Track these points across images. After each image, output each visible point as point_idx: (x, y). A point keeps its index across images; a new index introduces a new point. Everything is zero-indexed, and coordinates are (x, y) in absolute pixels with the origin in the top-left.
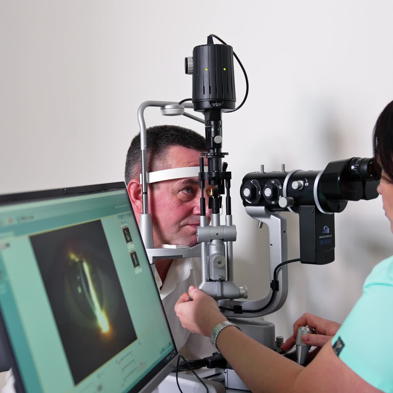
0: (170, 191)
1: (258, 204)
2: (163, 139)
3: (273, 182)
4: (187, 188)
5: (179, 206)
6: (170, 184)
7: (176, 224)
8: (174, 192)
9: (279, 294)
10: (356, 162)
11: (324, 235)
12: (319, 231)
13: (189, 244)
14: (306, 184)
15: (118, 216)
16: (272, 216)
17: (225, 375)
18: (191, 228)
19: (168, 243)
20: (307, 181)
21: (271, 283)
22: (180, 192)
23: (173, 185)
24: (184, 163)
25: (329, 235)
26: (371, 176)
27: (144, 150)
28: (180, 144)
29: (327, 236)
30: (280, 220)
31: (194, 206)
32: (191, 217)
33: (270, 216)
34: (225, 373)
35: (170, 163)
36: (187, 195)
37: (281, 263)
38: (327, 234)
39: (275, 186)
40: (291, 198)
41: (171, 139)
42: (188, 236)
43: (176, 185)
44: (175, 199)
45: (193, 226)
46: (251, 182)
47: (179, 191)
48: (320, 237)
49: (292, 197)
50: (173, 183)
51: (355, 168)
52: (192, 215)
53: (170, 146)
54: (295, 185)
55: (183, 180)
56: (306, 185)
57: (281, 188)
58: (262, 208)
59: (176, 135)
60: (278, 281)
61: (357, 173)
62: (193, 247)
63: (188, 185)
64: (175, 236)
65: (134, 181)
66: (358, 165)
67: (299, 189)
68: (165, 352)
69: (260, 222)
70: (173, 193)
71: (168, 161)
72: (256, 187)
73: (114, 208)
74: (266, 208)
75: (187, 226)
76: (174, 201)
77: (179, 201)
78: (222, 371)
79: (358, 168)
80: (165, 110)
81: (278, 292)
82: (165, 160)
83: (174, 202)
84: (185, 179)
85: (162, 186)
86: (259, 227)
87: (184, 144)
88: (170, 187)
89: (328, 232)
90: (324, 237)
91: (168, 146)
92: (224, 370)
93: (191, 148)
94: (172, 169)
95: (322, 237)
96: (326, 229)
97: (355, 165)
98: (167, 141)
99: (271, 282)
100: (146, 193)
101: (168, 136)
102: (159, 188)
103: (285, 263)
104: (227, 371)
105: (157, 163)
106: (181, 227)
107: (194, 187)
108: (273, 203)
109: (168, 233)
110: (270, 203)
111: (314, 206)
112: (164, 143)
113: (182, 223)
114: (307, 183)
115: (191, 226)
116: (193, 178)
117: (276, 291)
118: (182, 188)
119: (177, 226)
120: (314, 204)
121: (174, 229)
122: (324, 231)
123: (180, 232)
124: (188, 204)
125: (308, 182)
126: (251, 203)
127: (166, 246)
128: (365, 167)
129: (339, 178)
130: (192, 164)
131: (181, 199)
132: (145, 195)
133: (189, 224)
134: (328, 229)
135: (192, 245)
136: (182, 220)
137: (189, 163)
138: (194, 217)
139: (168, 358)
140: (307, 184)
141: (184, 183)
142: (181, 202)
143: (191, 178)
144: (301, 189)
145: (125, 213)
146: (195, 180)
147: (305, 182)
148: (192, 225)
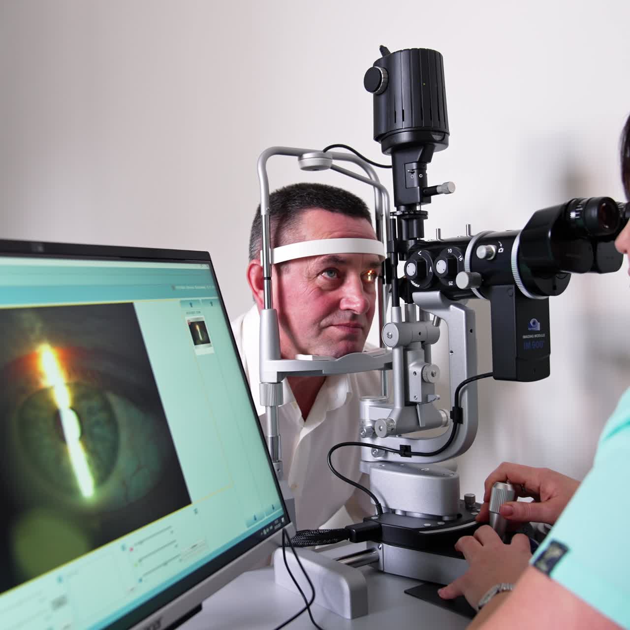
0: (305, 274)
1: (428, 288)
2: (295, 200)
3: (450, 251)
4: (329, 270)
5: (318, 297)
6: (304, 265)
7: (314, 324)
8: (310, 276)
9: (464, 428)
10: (579, 205)
11: (531, 334)
12: (522, 327)
13: (334, 354)
14: (499, 250)
15: (181, 302)
16: (452, 306)
17: (380, 552)
18: (338, 330)
19: (305, 352)
20: (501, 245)
21: (451, 412)
22: (319, 277)
23: (308, 267)
24: (325, 233)
25: (541, 334)
26: (607, 227)
27: (265, 216)
28: (321, 207)
29: (536, 336)
30: (463, 312)
31: (340, 296)
32: (336, 314)
33: (449, 306)
34: (380, 549)
35: (304, 233)
36: (329, 280)
37: (466, 379)
38: (537, 332)
39: (453, 256)
40: (477, 274)
41: (307, 199)
42: (332, 342)
43: (313, 266)
44: (311, 287)
45: (340, 327)
46: (419, 253)
47: (318, 275)
48: (525, 337)
49: (478, 272)
50: (308, 263)
51: (577, 215)
52: (339, 311)
53: (305, 210)
54: (482, 252)
55: (322, 258)
56: (499, 252)
57: (462, 260)
58: (436, 295)
59: (314, 194)
60: (462, 409)
61: (581, 223)
62: (339, 359)
63: (330, 265)
64: (313, 342)
65: (255, 263)
66: (581, 209)
67: (489, 259)
68: (257, 524)
69: (436, 317)
70: (309, 278)
71: (301, 231)
72: (425, 262)
73: (173, 288)
74: (443, 294)
75: (332, 328)
76: (311, 289)
77: (317, 289)
78: (375, 545)
79: (582, 214)
80: (303, 160)
81: (461, 425)
82: (297, 230)
83: (310, 291)
84: (325, 257)
85: (293, 267)
86: (434, 325)
87: (325, 206)
88: (305, 269)
89: (539, 329)
90: (531, 336)
91: (303, 209)
92: (378, 544)
93: (337, 212)
94: (308, 242)
95: (527, 337)
96: (534, 323)
97: (577, 210)
98: (301, 203)
99: (452, 410)
100: (269, 278)
101: (304, 196)
102: (289, 270)
103: (472, 379)
104: (383, 546)
105: (286, 235)
106: (321, 329)
107: (341, 268)
108: (451, 284)
109: (304, 339)
110: (446, 284)
111: (514, 287)
112: (297, 206)
113: (323, 323)
114: (501, 248)
115: (338, 328)
116: (338, 255)
117: (458, 424)
118: (320, 270)
119: (316, 328)
120: (513, 282)
121: (313, 331)
122: (531, 327)
123: (321, 336)
124: (332, 295)
125: (503, 247)
126: (419, 286)
127: (301, 357)
128: (594, 213)
129: (550, 234)
130: (336, 234)
131: (320, 285)
132: (267, 282)
133: (334, 324)
134: (539, 323)
135: (338, 356)
136: (323, 319)
137: (331, 233)
138: (342, 313)
139: (265, 532)
140: (501, 250)
141: (323, 262)
142: (321, 291)
143: (335, 255)
144: (492, 258)
145: (200, 299)
146: (341, 257)
147: (498, 247)
148: (338, 326)
